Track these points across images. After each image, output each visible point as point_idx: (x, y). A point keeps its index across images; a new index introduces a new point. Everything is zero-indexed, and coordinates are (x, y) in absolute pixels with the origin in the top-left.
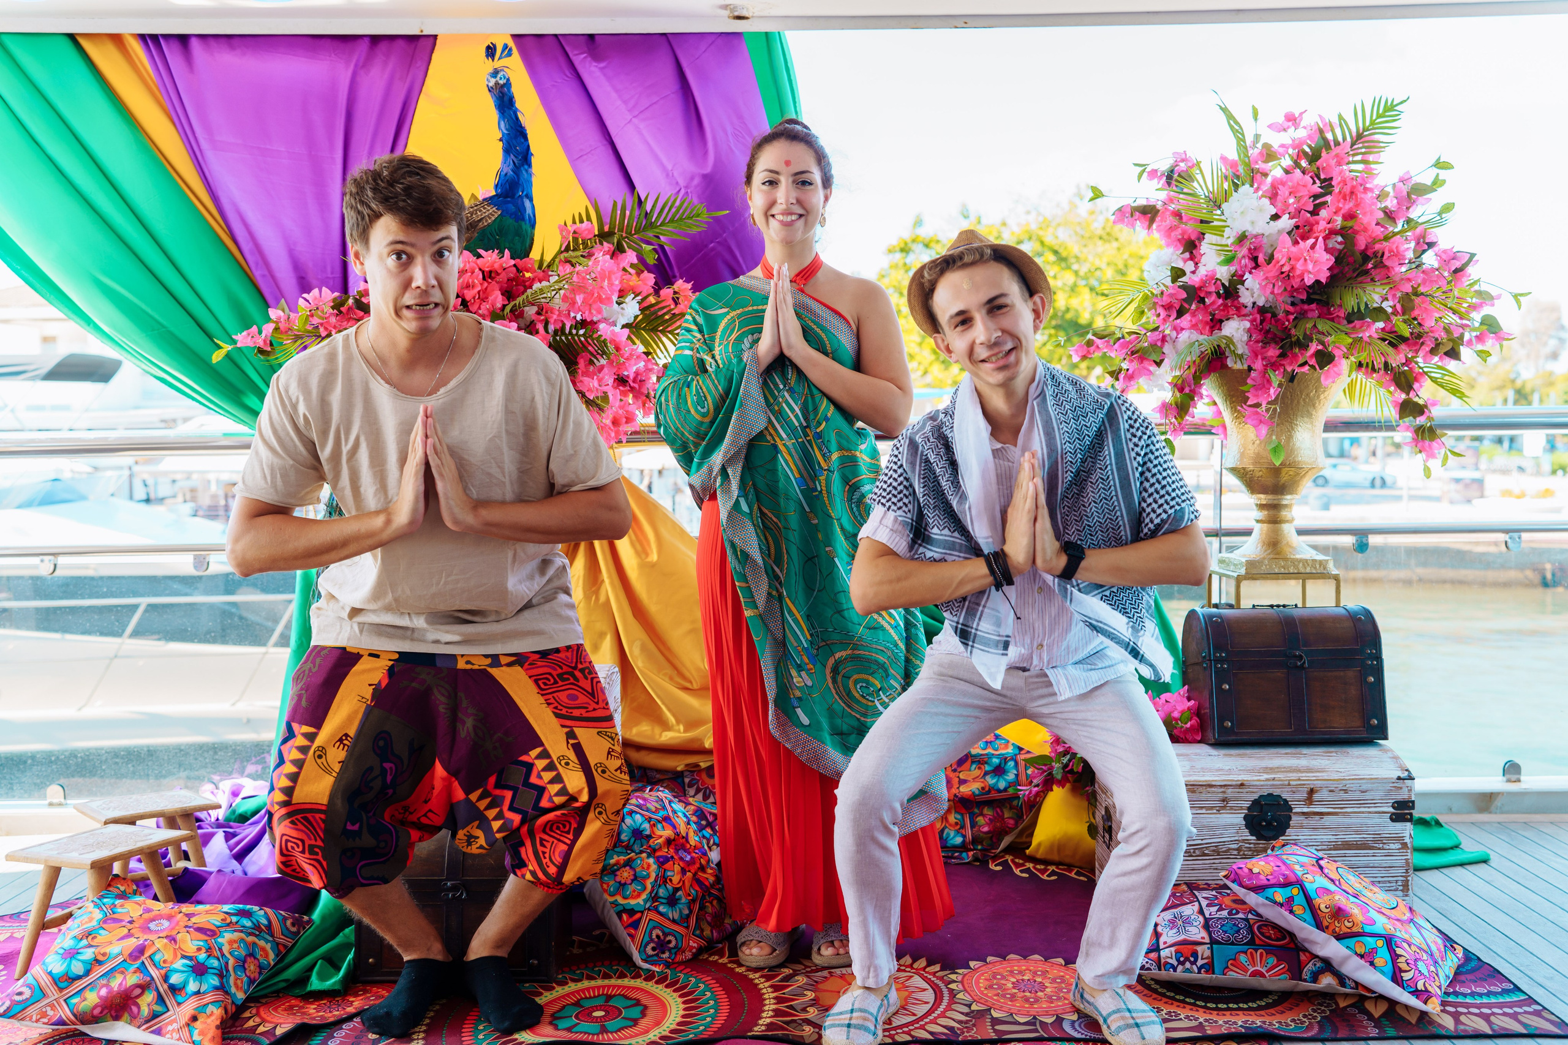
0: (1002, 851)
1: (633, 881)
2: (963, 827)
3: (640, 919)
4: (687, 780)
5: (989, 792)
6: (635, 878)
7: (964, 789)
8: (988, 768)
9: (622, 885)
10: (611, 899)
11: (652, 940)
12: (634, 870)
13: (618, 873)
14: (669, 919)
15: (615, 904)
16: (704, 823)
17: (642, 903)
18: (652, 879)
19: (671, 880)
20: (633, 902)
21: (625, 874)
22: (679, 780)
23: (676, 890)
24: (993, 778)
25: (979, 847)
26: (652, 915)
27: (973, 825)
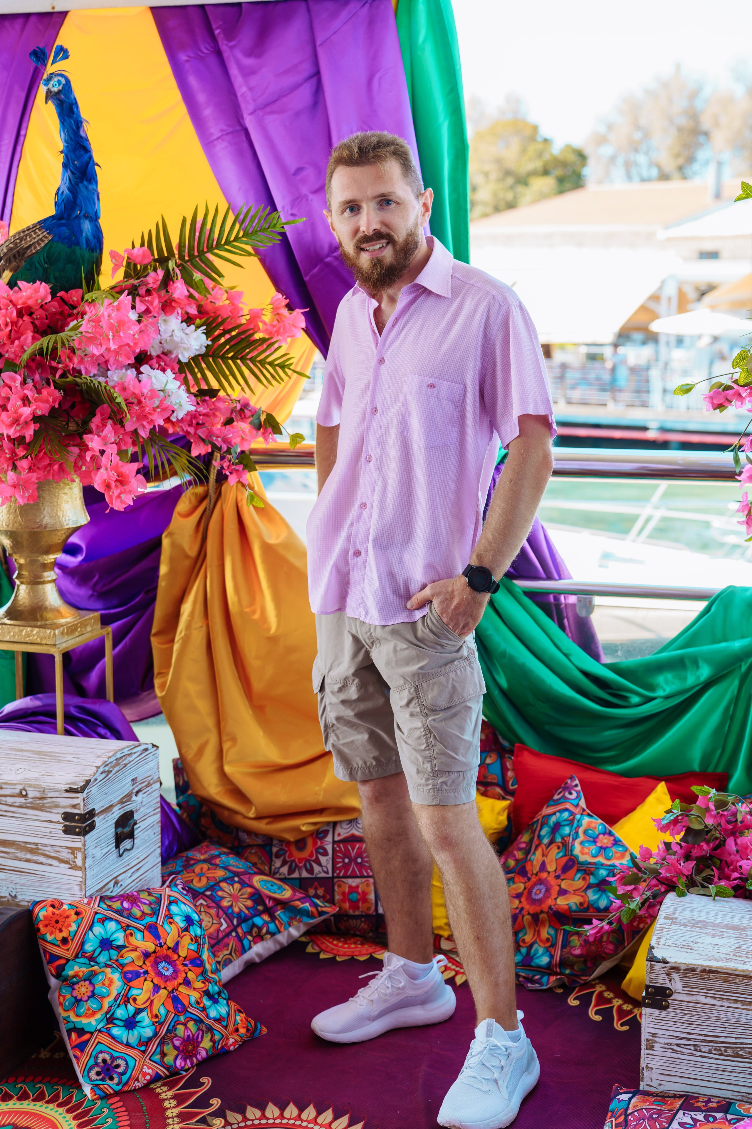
0: (593, 980)
1: (89, 997)
2: (553, 945)
3: (88, 1041)
4: (275, 850)
5: (587, 909)
6: (93, 995)
7: (562, 902)
8: (592, 880)
9: (78, 1001)
10: (64, 1014)
11: (97, 1064)
12: (94, 986)
13: (76, 987)
14: (121, 1043)
15: (67, 1020)
16: (260, 908)
17: (94, 1023)
18: (111, 998)
19: (135, 1000)
20: (84, 1021)
21: (83, 990)
22: (267, 849)
23: (138, 1011)
24: (595, 893)
25: (567, 972)
26: (103, 1038)
27: (566, 944)
